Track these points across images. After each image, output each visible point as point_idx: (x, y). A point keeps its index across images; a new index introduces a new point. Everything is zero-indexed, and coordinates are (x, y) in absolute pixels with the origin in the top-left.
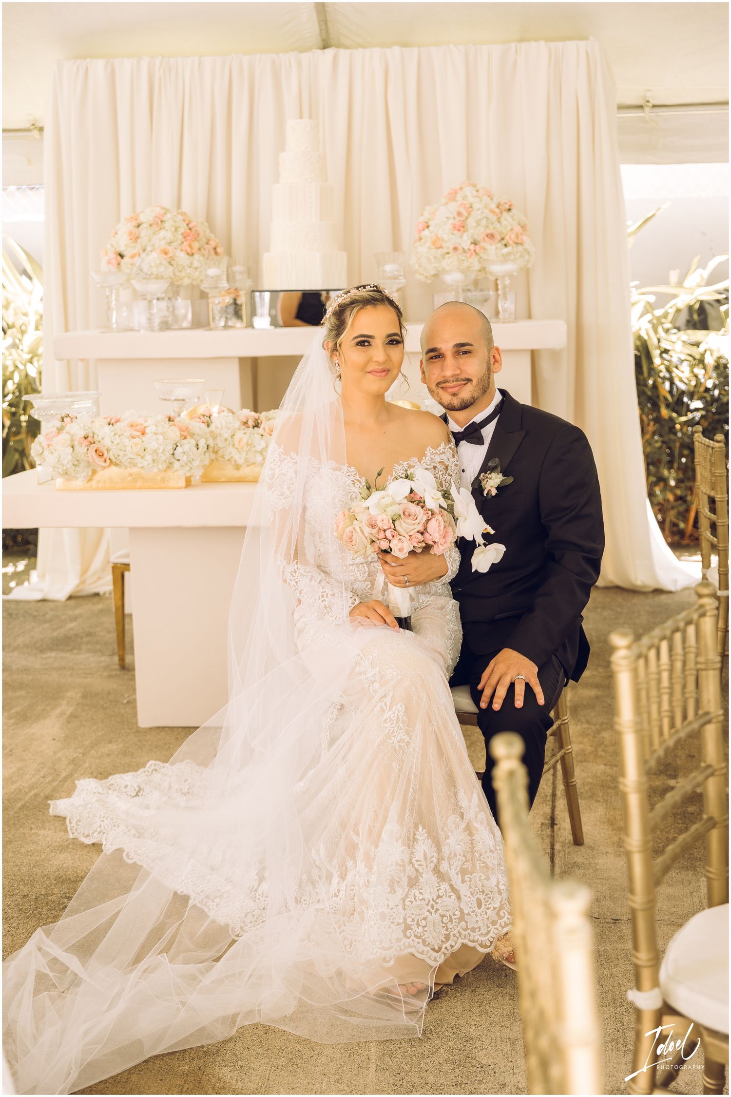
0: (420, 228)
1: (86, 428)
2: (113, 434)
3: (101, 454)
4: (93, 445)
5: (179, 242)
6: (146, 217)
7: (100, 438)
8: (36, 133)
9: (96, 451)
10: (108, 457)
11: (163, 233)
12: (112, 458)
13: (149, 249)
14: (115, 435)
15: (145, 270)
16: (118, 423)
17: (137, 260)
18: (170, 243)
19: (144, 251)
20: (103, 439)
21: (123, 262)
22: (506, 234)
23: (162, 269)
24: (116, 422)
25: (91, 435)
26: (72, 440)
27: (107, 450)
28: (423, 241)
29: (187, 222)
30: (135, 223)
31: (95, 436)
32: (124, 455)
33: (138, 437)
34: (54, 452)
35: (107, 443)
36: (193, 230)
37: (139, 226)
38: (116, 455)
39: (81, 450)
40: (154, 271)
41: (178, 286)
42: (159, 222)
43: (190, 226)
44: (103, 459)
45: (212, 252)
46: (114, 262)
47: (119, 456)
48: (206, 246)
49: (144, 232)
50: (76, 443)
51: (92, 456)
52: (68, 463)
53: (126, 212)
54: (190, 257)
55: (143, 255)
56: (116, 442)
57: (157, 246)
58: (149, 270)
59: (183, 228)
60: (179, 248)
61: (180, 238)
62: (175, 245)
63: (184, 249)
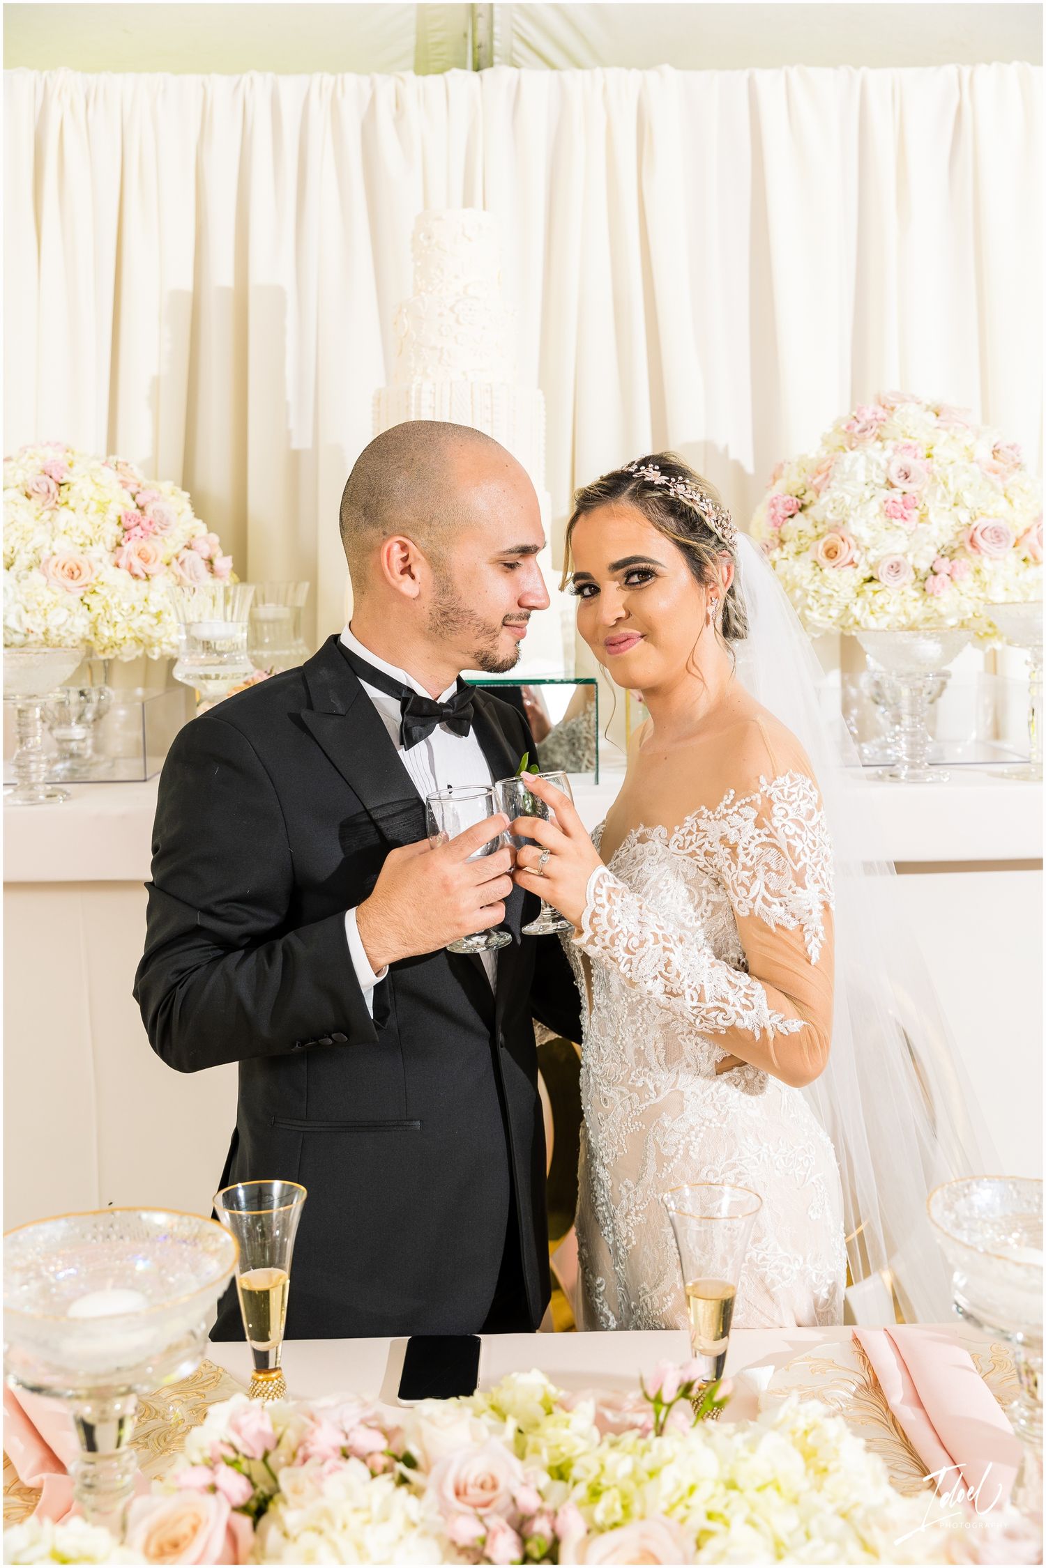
0: (781, 512)
5: (110, 541)
6: (15, 473)
11: (64, 515)
13: (21, 560)
15: (12, 620)
18: (84, 546)
19: (8, 566)
22: (1028, 531)
23: (57, 618)
28: (790, 547)
29: (134, 489)
36: (149, 511)
40: (35, 622)
41: (108, 666)
42: (53, 487)
43: (141, 499)
45: (202, 568)
48: (186, 554)
49: (11, 513)
54: (142, 584)
55: (6, 579)
57: (46, 553)
58: (20, 621)
59: (121, 504)
60: (108, 559)
61: (113, 531)
62: (100, 551)
63: (123, 562)
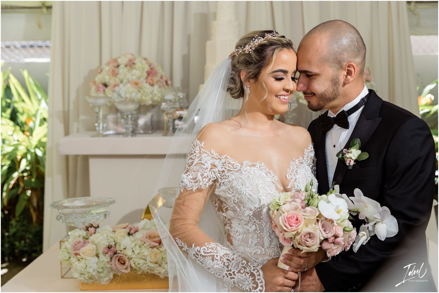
1: (109, 238)
2: (134, 244)
3: (123, 262)
4: (116, 255)
5: (145, 77)
6: (123, 61)
7: (122, 248)
8: (45, 10)
9: (119, 260)
10: (129, 265)
11: (134, 71)
12: (133, 265)
13: (125, 81)
14: (135, 245)
15: (123, 95)
16: (137, 233)
17: (117, 89)
18: (139, 78)
19: (122, 82)
20: (125, 249)
21: (107, 90)
23: (133, 95)
24: (135, 233)
25: (113, 244)
26: (97, 250)
27: (128, 258)
29: (149, 64)
30: (116, 65)
31: (117, 246)
32: (144, 263)
33: (156, 247)
34: (80, 259)
35: (129, 253)
36: (153, 69)
37: (118, 66)
38: (136, 264)
39: (105, 259)
40: (128, 96)
42: (131, 64)
43: (151, 67)
44: (125, 267)
45: (165, 83)
46: (101, 89)
47: (138, 264)
48: (161, 80)
49: (122, 70)
50: (101, 252)
51: (116, 265)
52: (94, 270)
53: (106, 58)
54: (152, 87)
55: (121, 86)
56: (136, 252)
57: (130, 80)
58: (125, 95)
59: (147, 68)
60: (145, 81)
61: (145, 74)
62: (142, 79)
63: (148, 82)
